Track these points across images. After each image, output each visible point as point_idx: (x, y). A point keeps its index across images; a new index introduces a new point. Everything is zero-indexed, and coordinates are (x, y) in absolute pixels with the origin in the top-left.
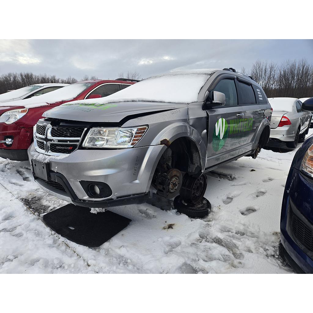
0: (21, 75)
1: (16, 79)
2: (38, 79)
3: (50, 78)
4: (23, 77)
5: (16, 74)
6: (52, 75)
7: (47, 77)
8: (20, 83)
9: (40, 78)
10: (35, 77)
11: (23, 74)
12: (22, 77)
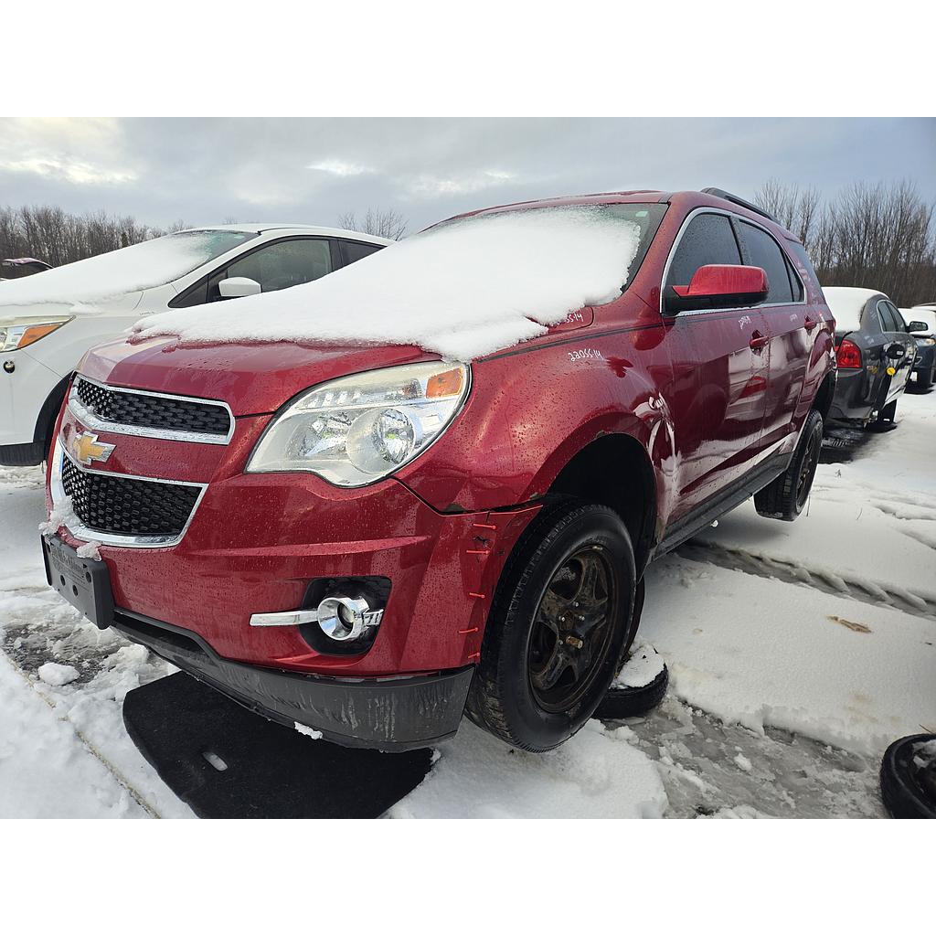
0: (26, 215)
1: (9, 226)
2: (80, 228)
3: (117, 224)
4: (33, 220)
5: (9, 209)
6: (124, 217)
7: (109, 222)
8: (20, 239)
9: (85, 226)
10: (71, 221)
11: (31, 211)
12: (29, 220)
